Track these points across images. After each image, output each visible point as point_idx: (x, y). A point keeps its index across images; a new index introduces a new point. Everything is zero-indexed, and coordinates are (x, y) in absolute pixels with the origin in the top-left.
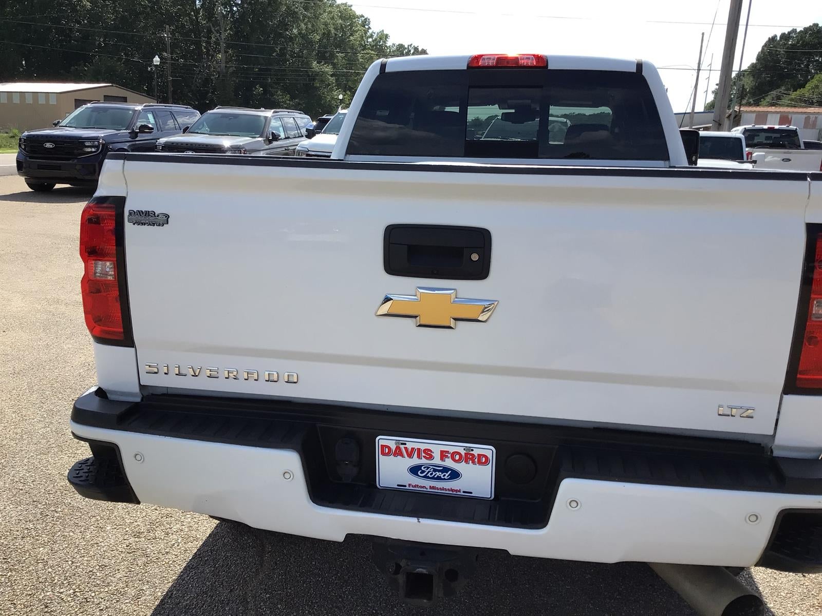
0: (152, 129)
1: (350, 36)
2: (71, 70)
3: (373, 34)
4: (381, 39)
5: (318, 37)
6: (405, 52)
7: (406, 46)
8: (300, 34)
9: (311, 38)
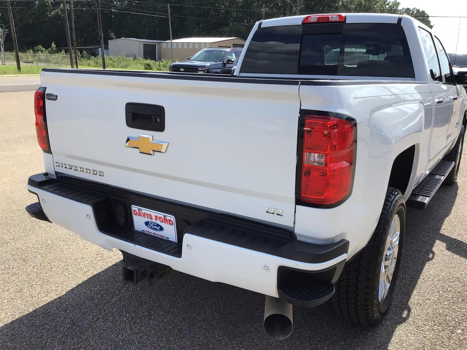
0: (233, 61)
1: (374, 5)
2: (219, 31)
3: (390, 3)
4: (394, 5)
5: (354, 7)
6: (410, 13)
7: (412, 9)
8: (343, 5)
9: (349, 7)
